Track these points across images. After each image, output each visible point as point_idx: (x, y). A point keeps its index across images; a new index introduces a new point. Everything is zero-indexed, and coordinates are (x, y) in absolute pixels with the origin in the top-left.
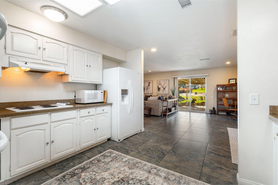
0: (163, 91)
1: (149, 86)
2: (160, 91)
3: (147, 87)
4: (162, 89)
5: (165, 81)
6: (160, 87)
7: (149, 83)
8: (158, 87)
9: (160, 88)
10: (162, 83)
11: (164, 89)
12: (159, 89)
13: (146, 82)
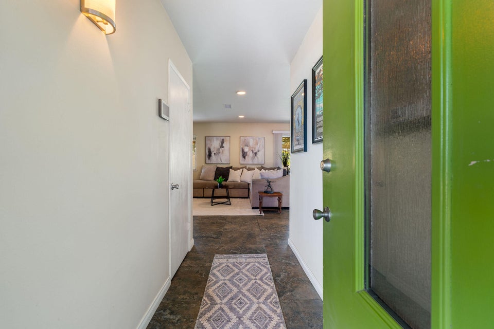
0: (253, 158)
1: (222, 147)
2: (246, 157)
3: (218, 150)
4: (250, 154)
5: (257, 138)
6: (246, 149)
7: (223, 142)
8: (243, 151)
9: (247, 152)
10: (251, 142)
11: (256, 154)
12: (244, 155)
13: (215, 138)
